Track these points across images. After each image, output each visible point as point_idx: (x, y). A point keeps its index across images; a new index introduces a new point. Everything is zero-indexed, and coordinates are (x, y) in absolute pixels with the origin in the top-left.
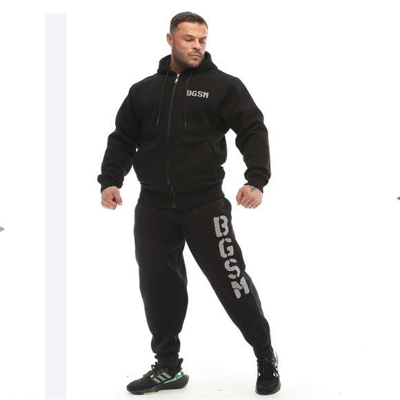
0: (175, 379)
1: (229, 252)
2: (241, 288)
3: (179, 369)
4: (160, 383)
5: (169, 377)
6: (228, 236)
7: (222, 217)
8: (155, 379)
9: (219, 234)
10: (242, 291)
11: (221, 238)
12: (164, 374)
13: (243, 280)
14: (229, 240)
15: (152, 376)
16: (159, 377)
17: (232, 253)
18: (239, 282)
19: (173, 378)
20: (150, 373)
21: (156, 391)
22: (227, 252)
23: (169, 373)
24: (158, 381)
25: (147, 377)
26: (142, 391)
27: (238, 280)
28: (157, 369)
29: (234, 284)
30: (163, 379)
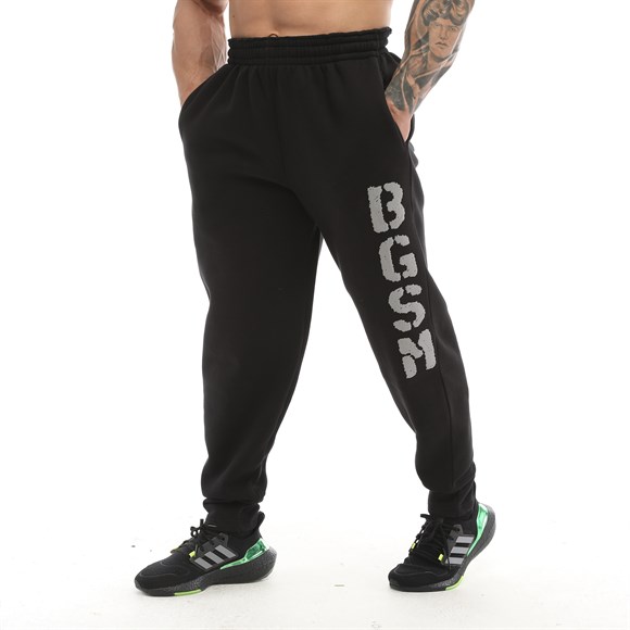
0: (245, 560)
1: (405, 268)
2: (418, 354)
3: (254, 535)
4: (211, 570)
5: (230, 554)
6: (401, 231)
7: (389, 187)
8: (200, 561)
9: (380, 226)
10: (420, 362)
11: (384, 236)
12: (220, 548)
13: (426, 337)
14: (404, 240)
15: (192, 554)
16: (210, 555)
17: (412, 271)
18: (415, 339)
19: (241, 556)
20: (187, 547)
21: (203, 587)
22: (400, 269)
23: (230, 546)
24: (207, 566)
25: (181, 555)
26: (170, 588)
27: (414, 335)
28: (203, 536)
29: (405, 345)
30: (218, 560)
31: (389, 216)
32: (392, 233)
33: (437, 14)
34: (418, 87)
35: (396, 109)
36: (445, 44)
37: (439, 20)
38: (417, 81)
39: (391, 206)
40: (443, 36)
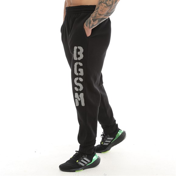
1: (79, 72)
7: (79, 47)
9: (75, 58)
17: (82, 74)
31: (78, 56)
32: (78, 61)
33: (102, 2)
34: (92, 21)
35: (85, 26)
36: (102, 11)
37: (102, 4)
38: (93, 19)
39: (79, 53)
40: (102, 8)
